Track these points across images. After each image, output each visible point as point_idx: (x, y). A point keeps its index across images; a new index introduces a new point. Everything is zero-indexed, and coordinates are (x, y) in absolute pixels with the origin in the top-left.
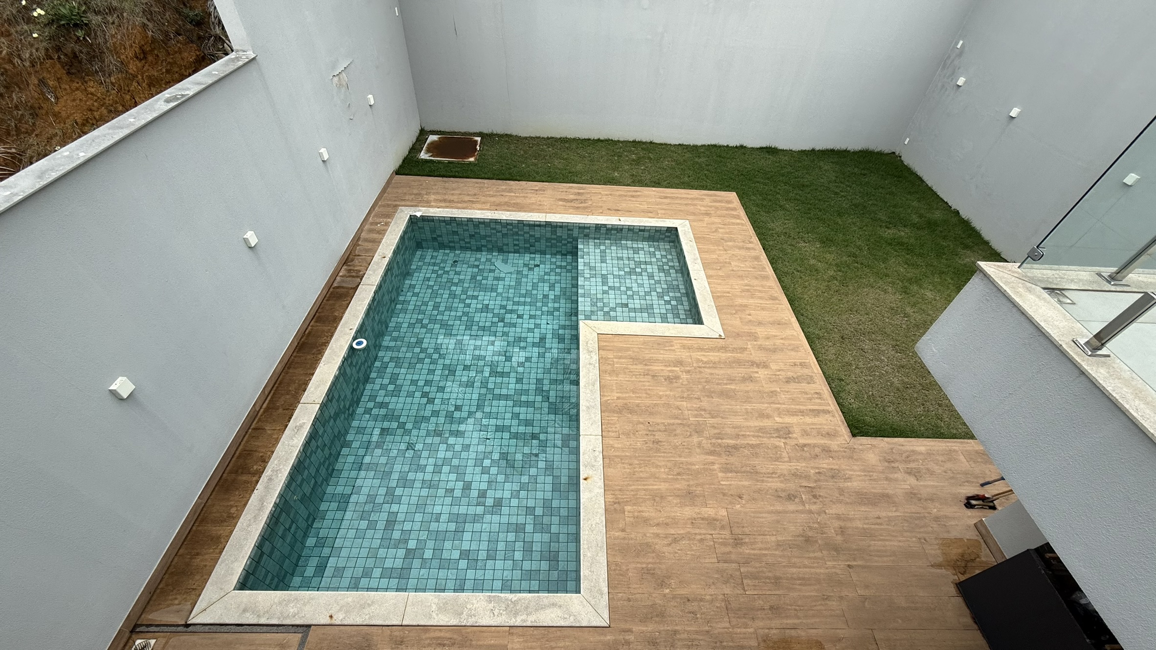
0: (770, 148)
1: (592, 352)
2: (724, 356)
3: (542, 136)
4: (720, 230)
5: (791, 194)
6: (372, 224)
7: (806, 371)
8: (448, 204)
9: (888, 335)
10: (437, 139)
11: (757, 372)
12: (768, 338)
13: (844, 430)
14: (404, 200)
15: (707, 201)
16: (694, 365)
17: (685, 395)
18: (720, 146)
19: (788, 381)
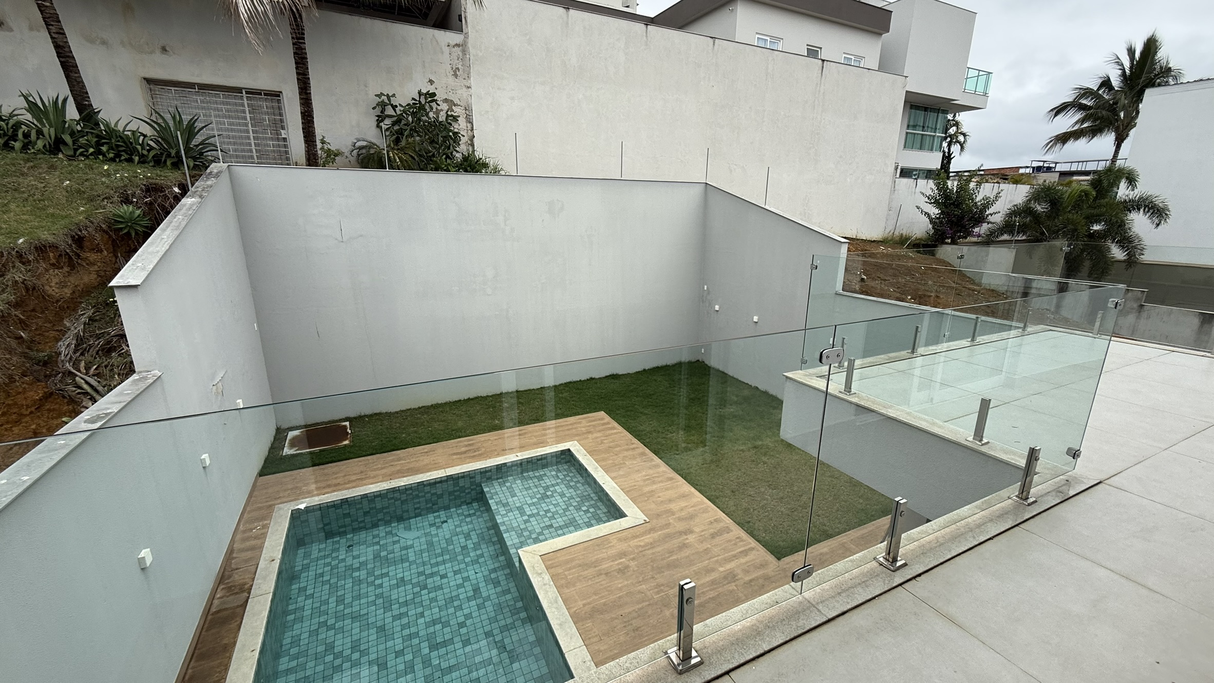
0: (613, 375)
1: (541, 573)
2: (656, 535)
3: (413, 407)
4: (605, 441)
5: (644, 403)
6: (244, 532)
7: (722, 524)
8: (334, 488)
9: (761, 480)
10: (298, 434)
11: (687, 539)
12: (682, 510)
13: (770, 558)
14: (278, 498)
15: (584, 423)
16: (636, 551)
17: (641, 579)
18: (575, 382)
19: (713, 536)
